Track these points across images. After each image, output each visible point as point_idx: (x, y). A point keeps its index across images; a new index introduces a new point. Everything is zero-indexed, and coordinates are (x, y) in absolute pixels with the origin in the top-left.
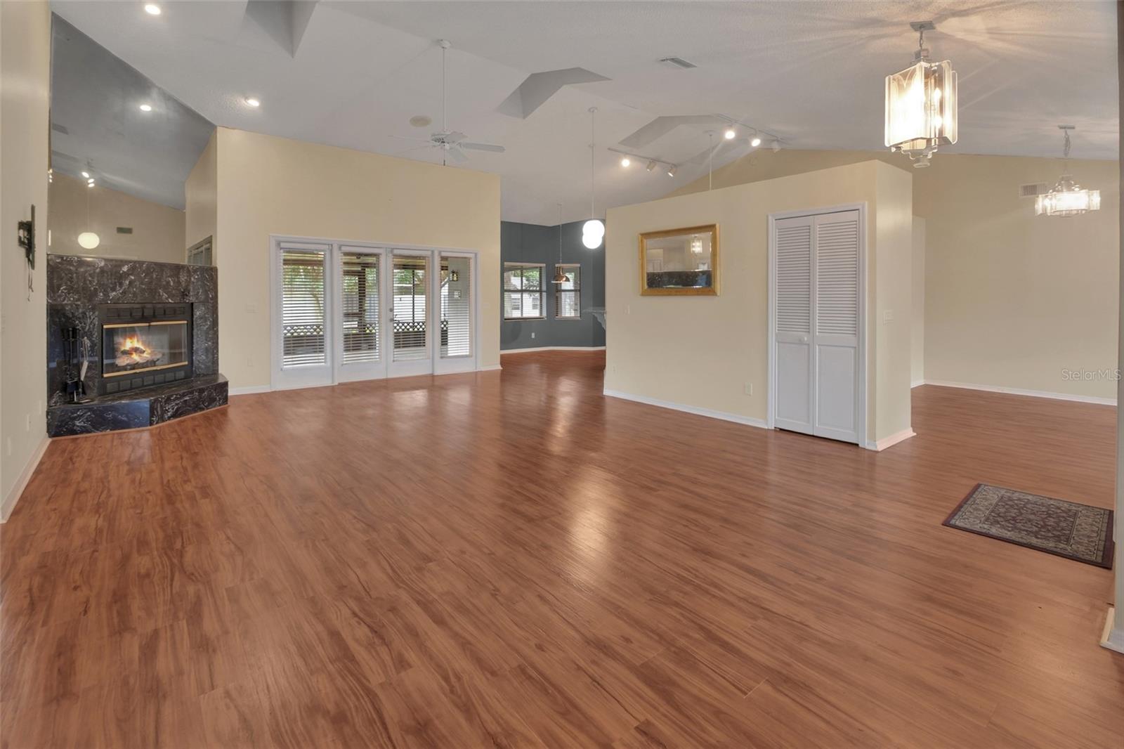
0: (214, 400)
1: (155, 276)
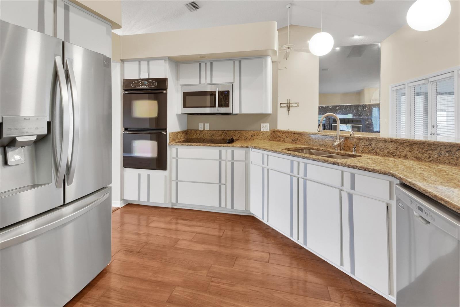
1: (348, 109)
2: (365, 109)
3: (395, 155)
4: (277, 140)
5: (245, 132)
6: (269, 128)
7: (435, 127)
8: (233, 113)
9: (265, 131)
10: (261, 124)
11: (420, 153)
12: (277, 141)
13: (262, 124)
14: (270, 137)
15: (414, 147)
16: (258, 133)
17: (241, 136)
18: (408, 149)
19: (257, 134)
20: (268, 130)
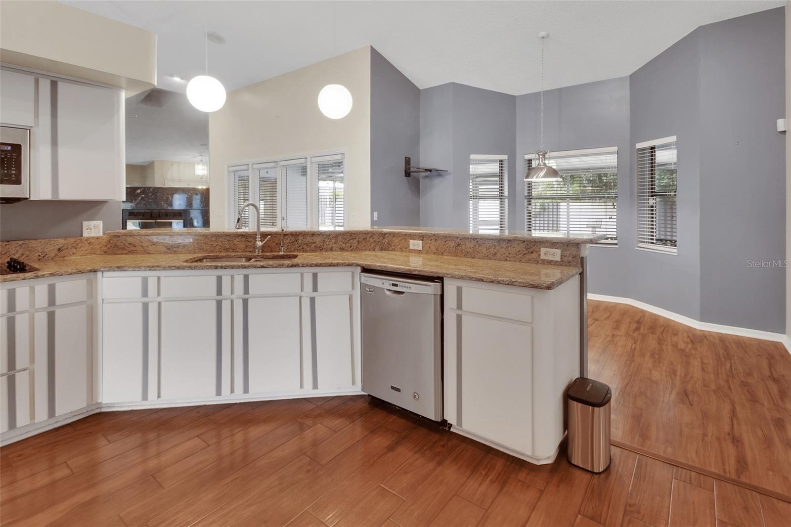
1: (158, 195)
3: (322, 249)
4: (126, 252)
5: (40, 242)
6: (103, 230)
7: (285, 219)
8: (32, 199)
9: (93, 238)
10: (84, 222)
11: (343, 243)
12: (126, 254)
13: (85, 224)
14: (105, 248)
15: (338, 238)
16: (78, 242)
17: (28, 253)
18: (334, 241)
19: (74, 245)
20: (101, 234)
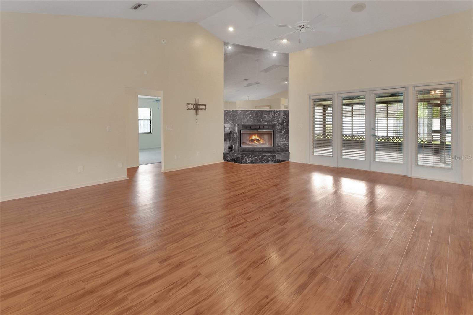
0: (270, 161)
1: (259, 115)
2: (276, 115)
